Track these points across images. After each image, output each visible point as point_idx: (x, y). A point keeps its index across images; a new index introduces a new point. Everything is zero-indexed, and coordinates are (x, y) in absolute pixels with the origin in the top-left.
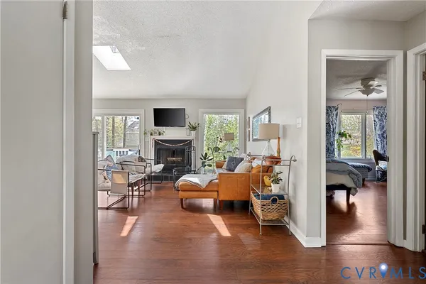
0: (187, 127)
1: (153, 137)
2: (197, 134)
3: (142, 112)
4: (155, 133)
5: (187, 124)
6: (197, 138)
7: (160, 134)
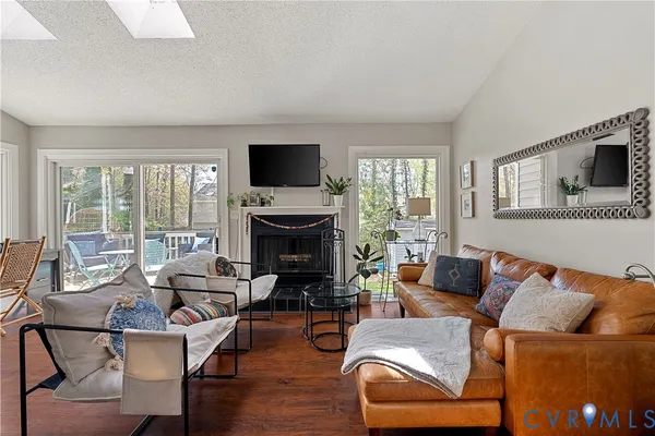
0: (323, 186)
1: (247, 209)
2: (346, 203)
3: (223, 154)
4: (253, 201)
5: (324, 180)
6: (345, 211)
7: (263, 204)
